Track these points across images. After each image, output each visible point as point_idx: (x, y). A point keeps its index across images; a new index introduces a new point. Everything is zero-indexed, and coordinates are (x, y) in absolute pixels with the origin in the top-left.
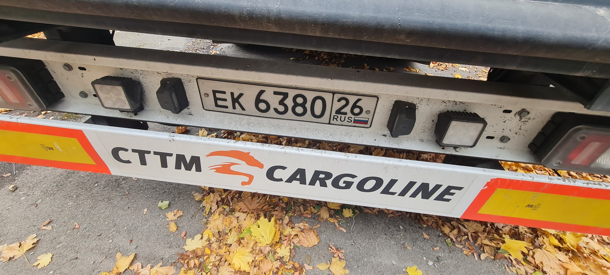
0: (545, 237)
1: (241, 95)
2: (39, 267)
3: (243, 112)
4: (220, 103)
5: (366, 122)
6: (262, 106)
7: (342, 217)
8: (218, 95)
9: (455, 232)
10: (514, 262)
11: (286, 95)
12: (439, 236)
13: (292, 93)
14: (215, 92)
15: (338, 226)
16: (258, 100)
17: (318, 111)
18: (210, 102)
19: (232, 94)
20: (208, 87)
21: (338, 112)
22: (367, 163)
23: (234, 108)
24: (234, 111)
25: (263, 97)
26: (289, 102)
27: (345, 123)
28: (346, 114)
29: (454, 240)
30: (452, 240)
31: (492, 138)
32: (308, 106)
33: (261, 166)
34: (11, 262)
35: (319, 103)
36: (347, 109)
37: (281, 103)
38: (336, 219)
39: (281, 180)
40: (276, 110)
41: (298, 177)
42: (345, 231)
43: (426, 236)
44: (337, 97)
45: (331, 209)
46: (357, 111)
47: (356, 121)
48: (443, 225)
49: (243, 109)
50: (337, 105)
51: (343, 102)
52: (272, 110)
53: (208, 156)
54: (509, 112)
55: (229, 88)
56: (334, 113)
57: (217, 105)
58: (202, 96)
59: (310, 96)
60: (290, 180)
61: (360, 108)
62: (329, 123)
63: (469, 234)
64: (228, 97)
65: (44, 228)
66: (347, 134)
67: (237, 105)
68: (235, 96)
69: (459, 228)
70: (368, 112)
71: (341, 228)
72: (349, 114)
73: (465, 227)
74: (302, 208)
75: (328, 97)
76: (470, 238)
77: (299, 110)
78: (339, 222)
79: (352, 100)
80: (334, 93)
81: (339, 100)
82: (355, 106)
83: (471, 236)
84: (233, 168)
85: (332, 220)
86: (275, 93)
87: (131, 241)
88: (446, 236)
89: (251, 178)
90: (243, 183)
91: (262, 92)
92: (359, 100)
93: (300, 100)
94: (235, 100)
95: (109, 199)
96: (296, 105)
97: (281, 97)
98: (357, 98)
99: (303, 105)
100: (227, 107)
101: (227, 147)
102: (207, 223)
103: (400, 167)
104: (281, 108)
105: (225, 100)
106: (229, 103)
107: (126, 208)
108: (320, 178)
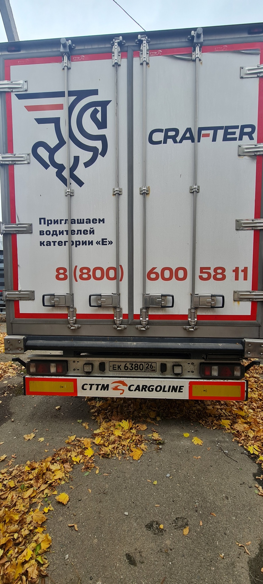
0: (239, 419)
1: (121, 365)
2: (41, 441)
3: (121, 371)
4: (114, 368)
5: (155, 370)
6: (126, 368)
7: (156, 420)
8: (114, 366)
9: (204, 422)
10: (227, 429)
11: (132, 364)
12: (198, 424)
13: (134, 364)
14: (113, 365)
15: (155, 424)
16: (125, 366)
17: (141, 368)
18: (111, 368)
19: (118, 365)
20: (111, 364)
21: (147, 368)
22: (156, 380)
23: (118, 369)
24: (118, 371)
25: (126, 365)
26: (133, 366)
27: (149, 371)
28: (149, 368)
29: (204, 424)
30: (203, 424)
31: (189, 372)
32: (139, 367)
33: (127, 385)
34: (29, 441)
35: (141, 366)
36: (149, 367)
37: (131, 367)
38: (154, 421)
39: (132, 390)
40: (130, 369)
41: (138, 388)
42: (158, 425)
43: (192, 424)
44: (146, 363)
45: (152, 418)
46: (152, 367)
47: (152, 370)
48: (199, 420)
49: (121, 370)
50: (146, 366)
51: (148, 365)
52: (129, 369)
53: (112, 384)
54: (189, 364)
55: (117, 364)
56: (146, 369)
57: (113, 369)
58: (110, 366)
59: (139, 364)
60: (135, 391)
61: (152, 366)
62: (145, 372)
63: (210, 422)
64: (117, 366)
65: (35, 431)
66: (150, 375)
67: (119, 369)
68: (119, 366)
69: (205, 420)
70: (155, 367)
71: (156, 424)
72: (150, 368)
73: (208, 420)
74: (139, 419)
75: (143, 364)
76: (210, 423)
77: (136, 368)
78: (155, 422)
79: (150, 364)
80: (145, 363)
81: (147, 364)
82: (151, 366)
83: (211, 423)
84: (118, 388)
85: (152, 422)
86: (130, 364)
87: (72, 433)
88: (200, 423)
89: (123, 390)
90: (121, 394)
91: (126, 364)
92: (151, 364)
93: (136, 365)
94: (119, 367)
95: (56, 421)
96: (135, 367)
97: (131, 365)
98: (151, 363)
99: (137, 367)
100: (116, 369)
101: (118, 380)
102: (100, 426)
103: (165, 381)
104: (131, 368)
105: (116, 367)
106: (117, 368)
107: (64, 423)
108: (144, 388)
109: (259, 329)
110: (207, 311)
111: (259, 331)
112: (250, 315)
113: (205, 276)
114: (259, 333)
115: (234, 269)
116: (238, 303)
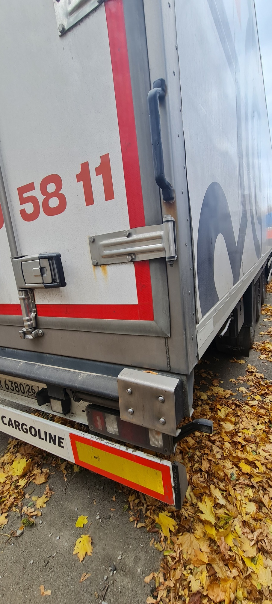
6: (7, 387)
13: (13, 381)
17: (22, 390)
25: (6, 383)
32: (19, 387)
36: (30, 390)
39: (6, 424)
41: (11, 423)
43: (114, 499)
52: (10, 389)
56: (27, 392)
60: (9, 425)
61: (34, 390)
62: (28, 397)
72: (32, 393)
82: (32, 389)
93: (16, 385)
97: (11, 383)
108: (17, 425)
109: (167, 346)
110: (50, 295)
111: (168, 352)
112: (137, 304)
113: (29, 208)
114: (168, 358)
115: (79, 171)
116: (104, 270)
